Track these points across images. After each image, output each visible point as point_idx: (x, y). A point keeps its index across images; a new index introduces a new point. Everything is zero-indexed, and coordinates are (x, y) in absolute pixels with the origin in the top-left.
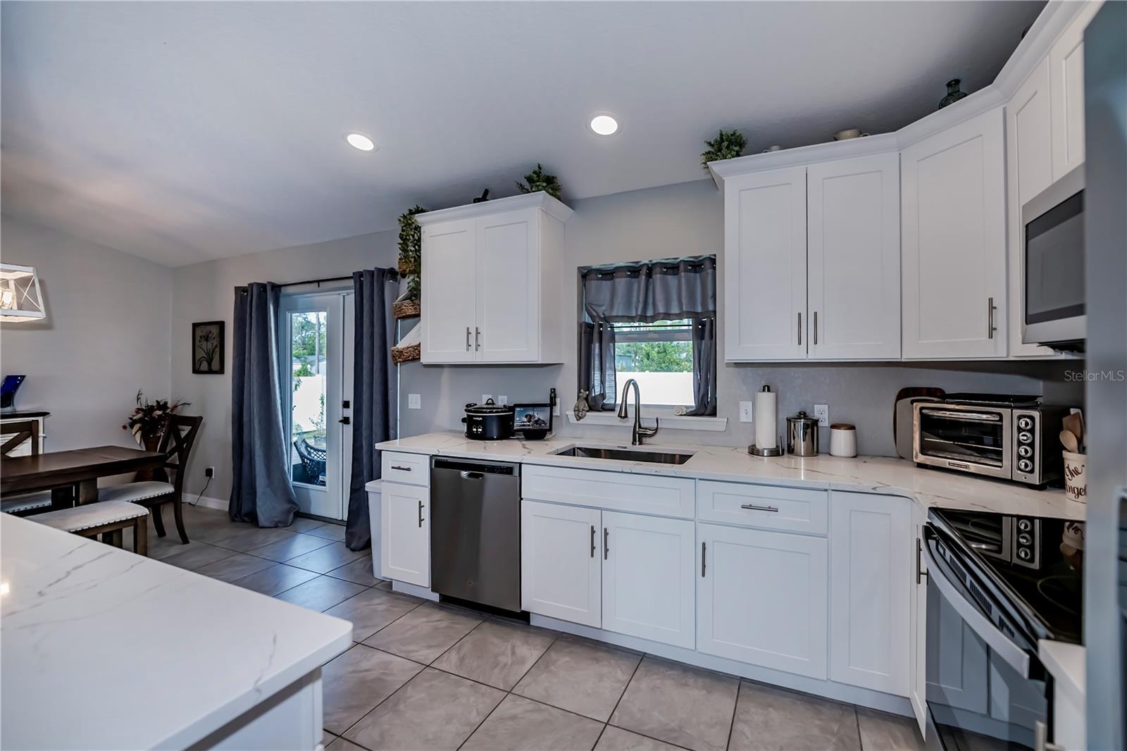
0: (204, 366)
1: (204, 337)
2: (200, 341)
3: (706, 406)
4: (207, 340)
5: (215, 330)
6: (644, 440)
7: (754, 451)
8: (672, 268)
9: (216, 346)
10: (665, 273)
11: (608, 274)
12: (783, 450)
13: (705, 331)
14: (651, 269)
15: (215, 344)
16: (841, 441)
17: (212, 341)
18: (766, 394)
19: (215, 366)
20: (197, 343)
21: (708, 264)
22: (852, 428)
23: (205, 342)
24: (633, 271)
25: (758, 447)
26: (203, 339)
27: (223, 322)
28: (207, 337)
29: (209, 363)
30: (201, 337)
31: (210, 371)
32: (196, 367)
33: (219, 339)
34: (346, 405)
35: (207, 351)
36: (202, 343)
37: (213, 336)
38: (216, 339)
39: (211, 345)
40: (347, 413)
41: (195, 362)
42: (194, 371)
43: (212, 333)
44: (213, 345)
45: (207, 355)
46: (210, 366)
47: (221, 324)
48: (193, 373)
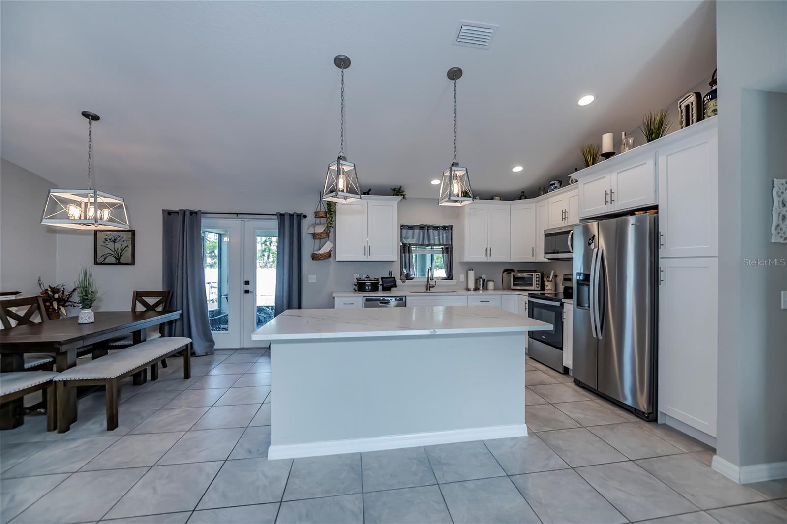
0: (112, 259)
1: (110, 240)
2: (104, 242)
3: (450, 277)
4: (114, 242)
6: (431, 288)
7: (468, 289)
8: (436, 228)
9: (127, 247)
10: (434, 230)
11: (411, 227)
12: (476, 289)
13: (448, 250)
14: (429, 227)
16: (491, 285)
17: (121, 243)
18: (472, 271)
19: (125, 259)
20: (100, 243)
21: (450, 228)
22: (493, 281)
23: (112, 243)
24: (422, 227)
25: (469, 287)
27: (134, 231)
28: (115, 240)
29: (116, 258)
30: (106, 239)
31: (119, 264)
32: (99, 260)
33: (130, 242)
34: (247, 283)
35: (115, 250)
36: (107, 243)
37: (123, 239)
38: (125, 242)
39: (120, 245)
40: (247, 287)
41: (98, 257)
42: (96, 263)
43: (121, 237)
44: (122, 245)
45: (114, 252)
46: (119, 259)
47: (133, 231)
48: (95, 264)
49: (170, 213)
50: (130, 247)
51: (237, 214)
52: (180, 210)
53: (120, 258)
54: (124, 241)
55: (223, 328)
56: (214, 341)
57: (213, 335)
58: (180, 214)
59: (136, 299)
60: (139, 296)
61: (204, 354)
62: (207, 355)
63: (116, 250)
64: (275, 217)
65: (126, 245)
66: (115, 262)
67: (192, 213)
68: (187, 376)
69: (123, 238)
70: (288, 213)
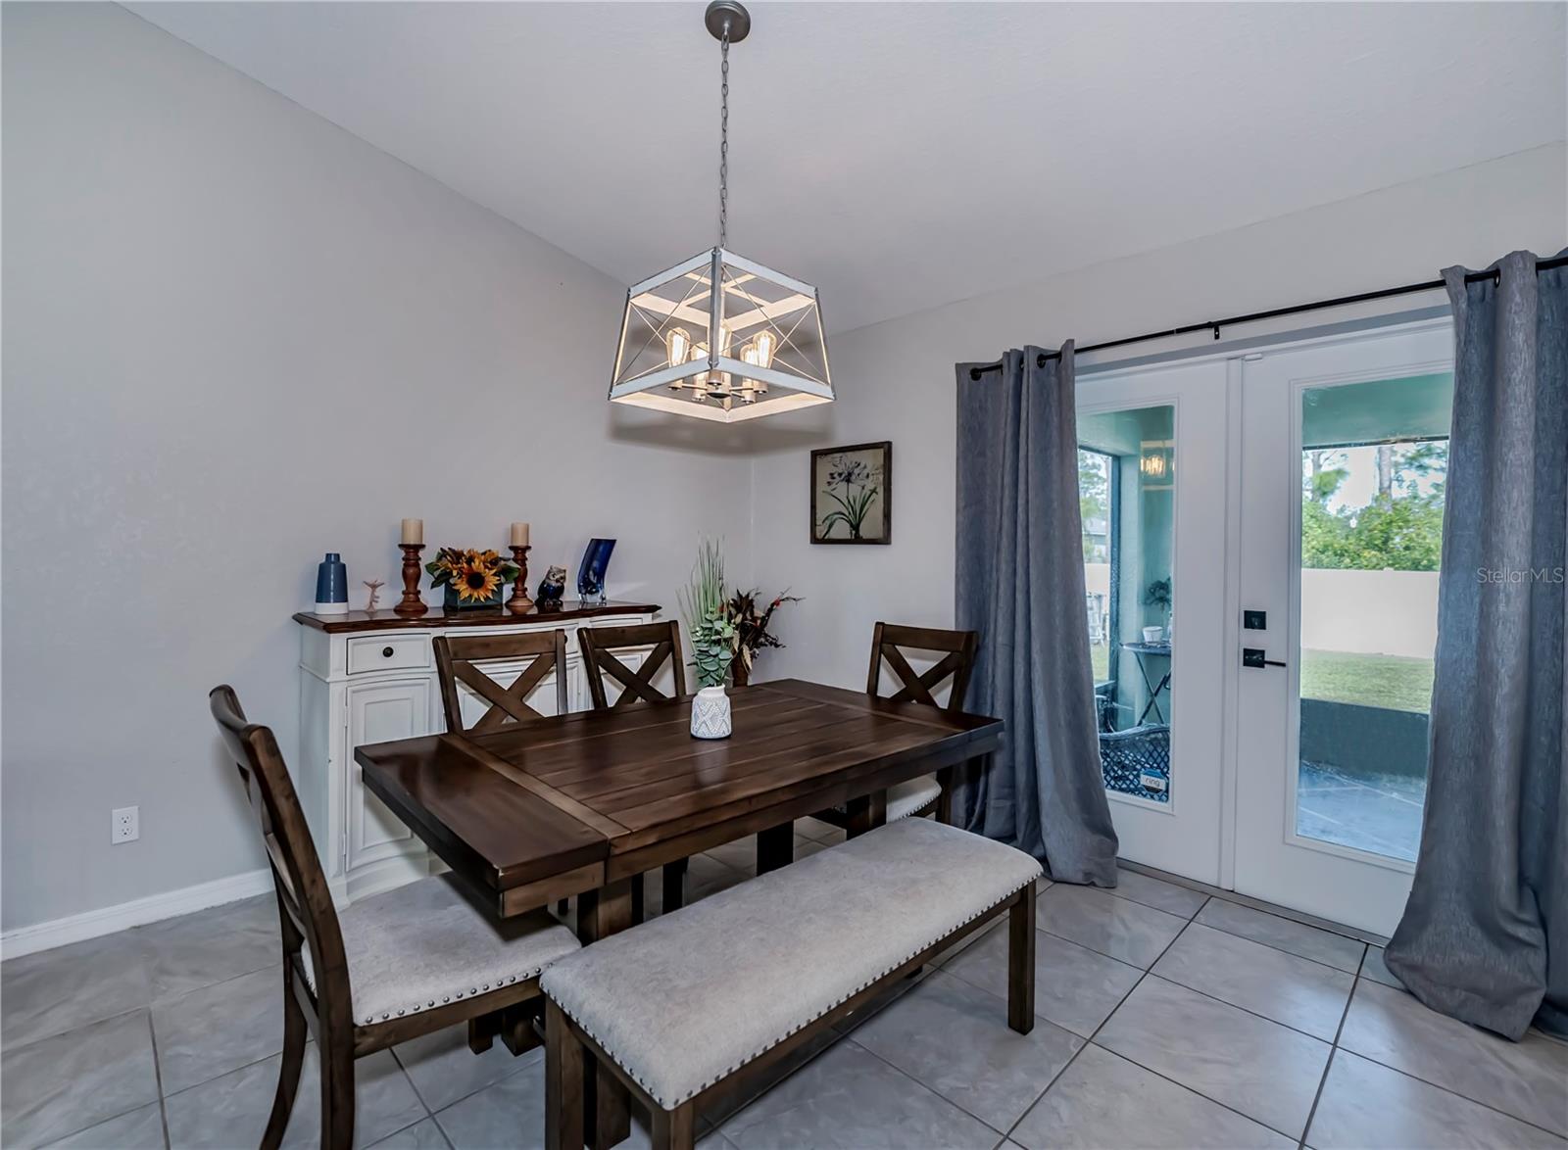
0: (842, 530)
1: (840, 475)
2: (829, 483)
4: (848, 480)
5: (872, 460)
9: (874, 491)
15: (870, 486)
17: (862, 483)
19: (870, 527)
20: (821, 486)
23: (844, 484)
26: (838, 479)
27: (889, 444)
28: (850, 474)
29: (851, 525)
30: (832, 474)
31: (857, 540)
32: (820, 533)
33: (881, 477)
34: (1255, 620)
35: (849, 501)
36: (833, 486)
37: (865, 472)
38: (871, 477)
39: (860, 488)
40: (1255, 639)
41: (818, 523)
42: (815, 540)
43: (862, 466)
44: (863, 488)
45: (847, 509)
46: (856, 527)
47: (886, 446)
48: (812, 543)
49: (976, 372)
50: (880, 490)
51: (1215, 326)
52: (1007, 355)
53: (858, 525)
54: (868, 476)
55: (1148, 789)
56: (1117, 835)
57: (1111, 806)
58: (1005, 370)
59: (881, 652)
60: (889, 640)
61: (1079, 878)
62: (1093, 884)
63: (852, 502)
64: (1441, 296)
65: (872, 487)
66: (849, 537)
67: (1043, 358)
68: (1021, 1018)
69: (865, 467)
70: (1524, 254)
